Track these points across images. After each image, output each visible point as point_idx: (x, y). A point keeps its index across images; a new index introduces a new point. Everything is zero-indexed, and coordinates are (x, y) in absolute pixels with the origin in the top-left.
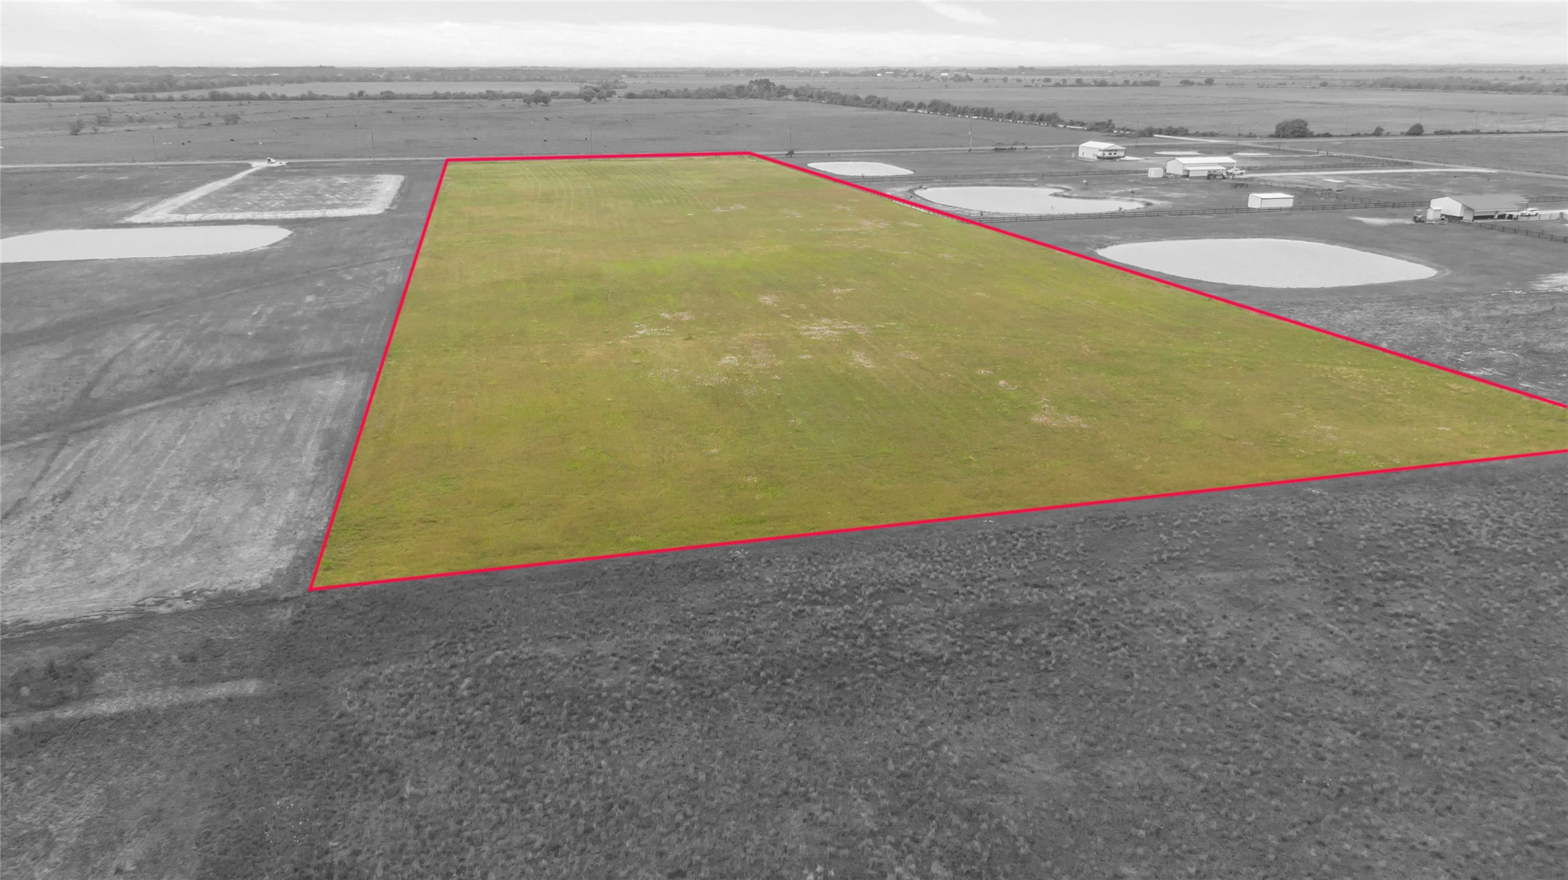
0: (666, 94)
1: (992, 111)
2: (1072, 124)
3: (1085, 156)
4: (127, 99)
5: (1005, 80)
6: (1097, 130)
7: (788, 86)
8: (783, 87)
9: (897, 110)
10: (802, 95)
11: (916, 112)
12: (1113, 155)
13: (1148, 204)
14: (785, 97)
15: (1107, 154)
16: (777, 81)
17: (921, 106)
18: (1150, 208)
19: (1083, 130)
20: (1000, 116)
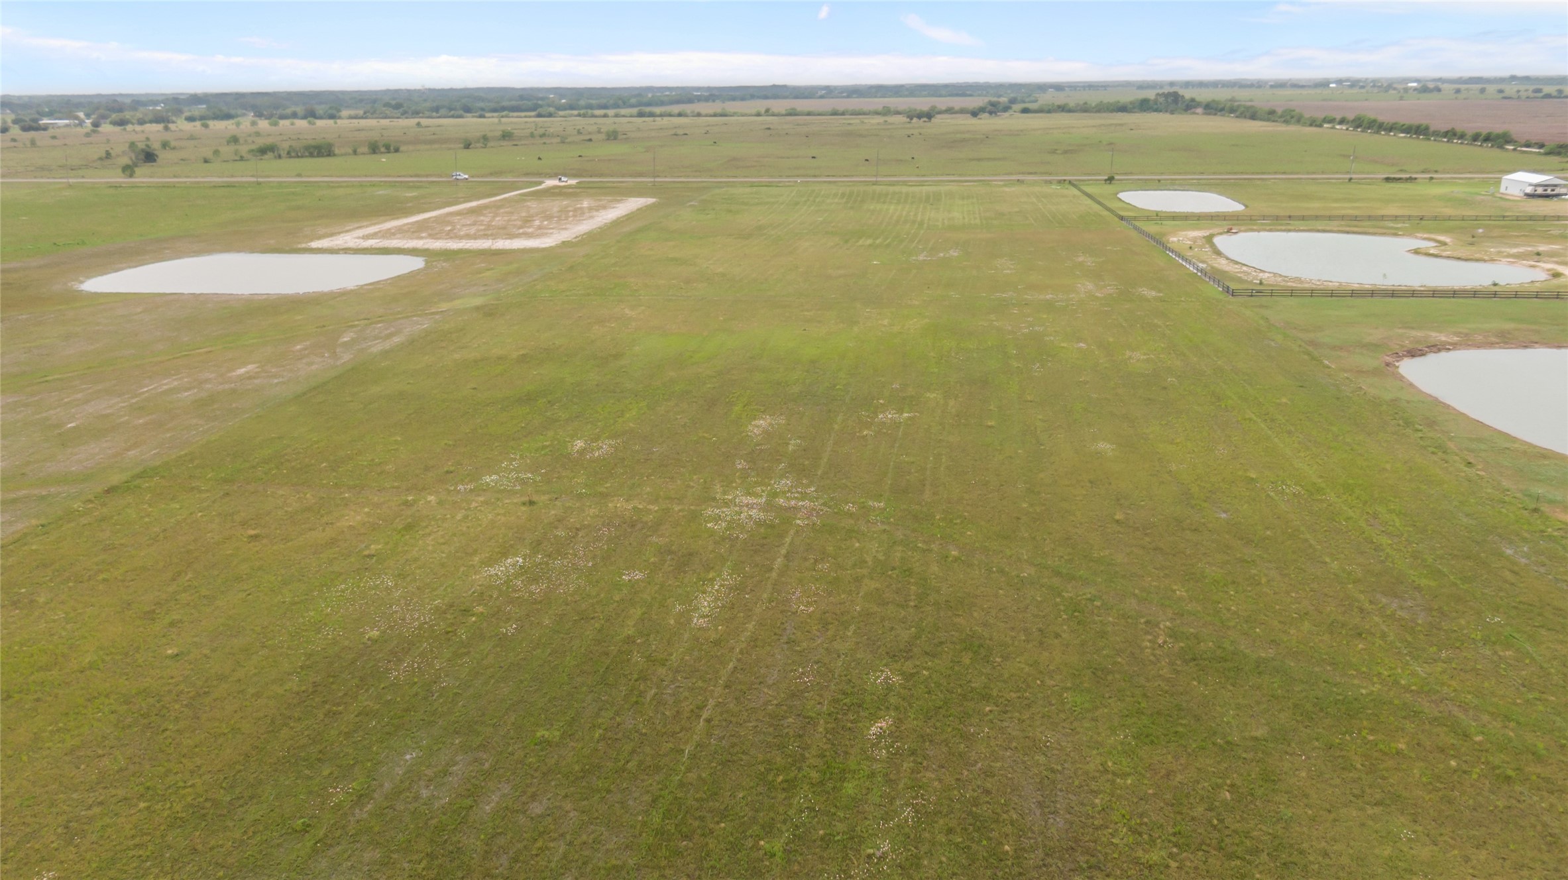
0: (1063, 109)
1: (1427, 128)
2: (1528, 146)
3: (1508, 192)
4: (571, 116)
5: (1483, 91)
6: (1559, 154)
7: (1198, 99)
8: (1193, 100)
9: (1311, 125)
10: (1212, 108)
11: (1333, 128)
12: (1549, 192)
13: (1556, 275)
14: (1193, 110)
15: (1540, 191)
16: (1188, 94)
17: (1342, 122)
18: (1556, 282)
19: (1539, 153)
20: (1436, 134)
